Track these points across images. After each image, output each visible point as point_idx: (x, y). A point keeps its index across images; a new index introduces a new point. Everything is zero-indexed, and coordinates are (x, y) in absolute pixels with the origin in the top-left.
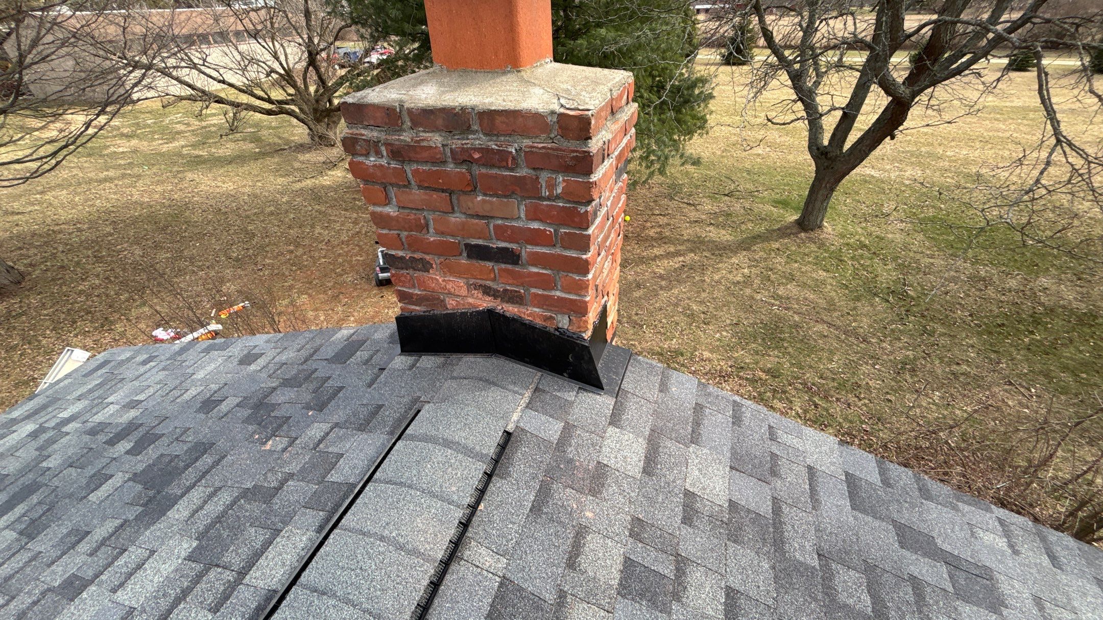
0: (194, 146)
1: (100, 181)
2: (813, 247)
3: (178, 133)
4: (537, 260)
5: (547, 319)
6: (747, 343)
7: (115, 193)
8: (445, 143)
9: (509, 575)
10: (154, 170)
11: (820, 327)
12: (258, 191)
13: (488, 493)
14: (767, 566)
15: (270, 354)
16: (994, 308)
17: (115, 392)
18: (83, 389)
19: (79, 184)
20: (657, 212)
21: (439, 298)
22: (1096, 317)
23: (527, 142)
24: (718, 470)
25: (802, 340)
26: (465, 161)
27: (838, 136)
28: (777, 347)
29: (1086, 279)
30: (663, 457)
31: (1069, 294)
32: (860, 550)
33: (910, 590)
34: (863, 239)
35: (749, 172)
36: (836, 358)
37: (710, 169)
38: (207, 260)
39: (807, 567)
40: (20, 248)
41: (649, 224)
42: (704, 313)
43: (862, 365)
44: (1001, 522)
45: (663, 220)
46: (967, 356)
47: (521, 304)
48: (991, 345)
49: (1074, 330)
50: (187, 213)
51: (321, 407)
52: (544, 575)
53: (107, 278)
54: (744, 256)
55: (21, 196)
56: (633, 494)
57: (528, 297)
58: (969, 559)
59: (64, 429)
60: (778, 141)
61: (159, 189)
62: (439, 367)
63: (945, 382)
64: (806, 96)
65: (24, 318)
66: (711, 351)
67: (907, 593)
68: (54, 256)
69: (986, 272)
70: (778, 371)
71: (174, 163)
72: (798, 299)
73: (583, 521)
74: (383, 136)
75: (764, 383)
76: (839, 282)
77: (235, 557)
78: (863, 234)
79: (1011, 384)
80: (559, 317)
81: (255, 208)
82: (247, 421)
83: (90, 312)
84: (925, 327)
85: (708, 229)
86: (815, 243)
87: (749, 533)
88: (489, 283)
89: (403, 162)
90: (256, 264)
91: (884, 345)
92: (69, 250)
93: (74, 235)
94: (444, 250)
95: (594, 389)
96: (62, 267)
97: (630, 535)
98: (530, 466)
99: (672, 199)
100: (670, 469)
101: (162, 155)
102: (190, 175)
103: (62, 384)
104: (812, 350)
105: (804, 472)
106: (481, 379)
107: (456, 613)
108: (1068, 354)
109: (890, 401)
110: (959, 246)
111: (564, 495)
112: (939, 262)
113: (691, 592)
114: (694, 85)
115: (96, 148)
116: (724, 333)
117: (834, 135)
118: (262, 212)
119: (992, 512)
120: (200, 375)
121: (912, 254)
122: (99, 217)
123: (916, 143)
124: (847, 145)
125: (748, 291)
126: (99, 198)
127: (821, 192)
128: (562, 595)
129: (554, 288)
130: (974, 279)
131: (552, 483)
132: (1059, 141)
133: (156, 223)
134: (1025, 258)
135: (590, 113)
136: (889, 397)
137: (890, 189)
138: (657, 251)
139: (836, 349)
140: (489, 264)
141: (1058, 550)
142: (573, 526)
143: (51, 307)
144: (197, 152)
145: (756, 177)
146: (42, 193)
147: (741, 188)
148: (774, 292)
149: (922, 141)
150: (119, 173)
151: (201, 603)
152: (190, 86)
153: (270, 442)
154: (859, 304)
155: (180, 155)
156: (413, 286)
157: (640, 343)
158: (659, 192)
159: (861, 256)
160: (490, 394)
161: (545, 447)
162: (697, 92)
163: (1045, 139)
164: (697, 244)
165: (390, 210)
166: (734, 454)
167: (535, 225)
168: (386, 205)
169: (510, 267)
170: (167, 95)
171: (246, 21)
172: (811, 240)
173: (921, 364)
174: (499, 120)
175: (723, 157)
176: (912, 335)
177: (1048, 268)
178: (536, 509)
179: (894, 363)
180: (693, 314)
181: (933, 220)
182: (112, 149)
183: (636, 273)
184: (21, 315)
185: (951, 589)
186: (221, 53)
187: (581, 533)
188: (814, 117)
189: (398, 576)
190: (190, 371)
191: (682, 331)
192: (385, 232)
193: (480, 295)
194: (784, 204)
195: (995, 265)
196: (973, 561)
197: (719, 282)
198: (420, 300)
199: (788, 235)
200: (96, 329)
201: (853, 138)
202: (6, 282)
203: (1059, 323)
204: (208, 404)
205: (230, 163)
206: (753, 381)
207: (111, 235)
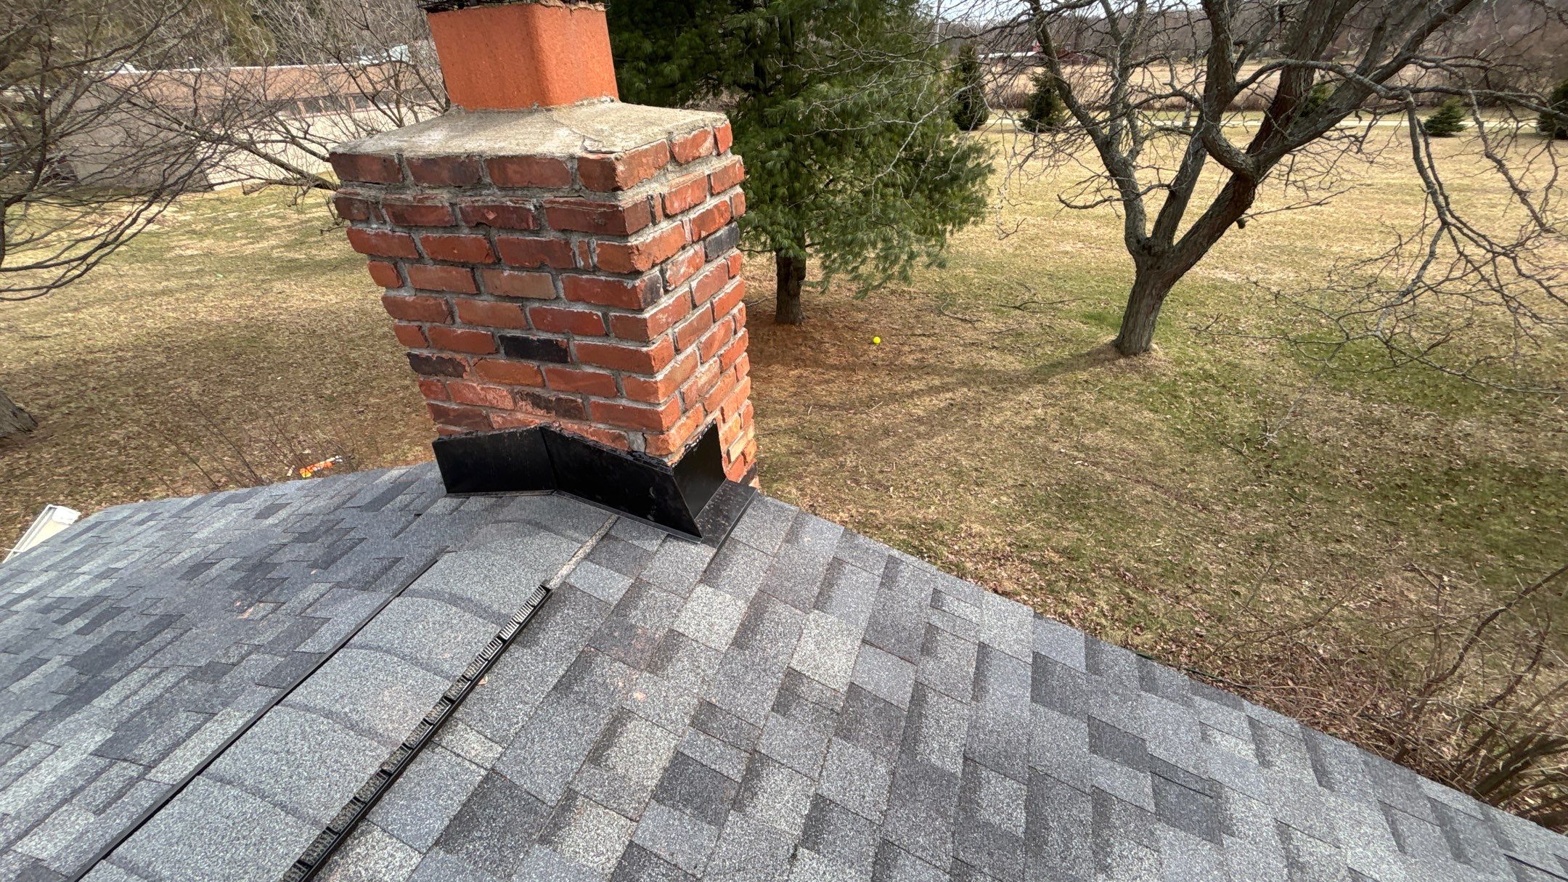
0: (288, 247)
1: (156, 295)
2: (1136, 378)
3: (269, 229)
4: (591, 356)
5: (619, 438)
6: (1035, 512)
7: (174, 310)
8: (454, 201)
9: (500, 767)
10: (232, 278)
11: (1141, 490)
12: (369, 306)
13: (499, 665)
14: (883, 771)
15: (296, 504)
16: (1393, 462)
17: (93, 559)
18: (57, 558)
19: (128, 298)
20: (919, 332)
21: (480, 415)
22: (1540, 475)
23: (548, 196)
24: (844, 644)
25: (1115, 508)
26: (478, 224)
27: (1165, 223)
28: (1078, 518)
29: (1526, 422)
30: (767, 625)
31: (1502, 443)
32: (1030, 754)
33: (1089, 807)
34: (1208, 367)
35: (1051, 277)
36: (1162, 533)
37: (996, 273)
38: (290, 399)
39: (943, 774)
40: (37, 385)
41: (906, 348)
42: (976, 470)
43: (1199, 543)
44: (1252, 722)
45: (926, 343)
46: (1351, 529)
47: (581, 419)
48: (1386, 515)
49: (1507, 491)
50: (269, 337)
51: (327, 563)
52: (551, 770)
53: (150, 425)
54: (1038, 392)
55: (46, 315)
56: (710, 672)
57: (589, 410)
58: (1191, 769)
59: (13, 608)
60: (1094, 234)
61: (235, 303)
62: (486, 510)
63: (1320, 566)
64: (1119, 170)
65: (31, 479)
66: (984, 524)
67: (1085, 811)
68: (81, 395)
69: (1383, 411)
70: (1077, 550)
71: (259, 270)
72: (1111, 451)
73: (628, 705)
74: (381, 195)
75: (1056, 568)
76: (1171, 426)
77: (146, 751)
78: (1208, 360)
79: (1414, 570)
80: (632, 436)
81: (363, 328)
82: (235, 586)
83: (122, 471)
84: (1292, 489)
85: (988, 355)
86: (1139, 372)
87: (870, 726)
88: (538, 391)
89: (410, 228)
90: (356, 405)
91: (1233, 514)
92: (103, 387)
93: (112, 367)
94: (476, 346)
95: (680, 534)
96: (91, 409)
97: (692, 724)
98: (569, 633)
99: (941, 313)
100: (774, 641)
101: (244, 259)
102: (278, 286)
103: (34, 554)
104: (1129, 521)
105: (973, 650)
106: (529, 523)
107: (411, 813)
108: (1498, 528)
109: (1237, 593)
110: (1345, 375)
111: (610, 671)
112: (1315, 398)
113: (762, 799)
114: (964, 157)
115: (156, 250)
116: (1004, 499)
117: (1159, 223)
118: (372, 334)
119: (1242, 709)
120: (200, 535)
121: (1276, 388)
122: (149, 343)
123: (1288, 235)
124: (1179, 236)
125: (1041, 440)
126: (152, 317)
127: (1144, 302)
128: (570, 795)
129: (617, 394)
130: (1365, 422)
131: (597, 655)
132: (1445, 224)
133: (225, 349)
134: (1439, 392)
135: (612, 156)
136: (1235, 587)
137: (1250, 298)
138: (916, 385)
139: (1165, 520)
140: (534, 364)
141: (1332, 763)
142: (612, 710)
143: (69, 464)
144: (292, 255)
145: (1060, 283)
146: (75, 310)
147: (1039, 298)
148: (1078, 441)
149: (1297, 232)
150: (182, 283)
151: (89, 804)
152: (282, 165)
153: (251, 610)
154: (1199, 457)
155: (268, 259)
156: (448, 399)
157: (883, 512)
158: (924, 304)
159: (1205, 390)
160: (537, 541)
161: (599, 609)
162: (970, 164)
163: (1427, 221)
164: (973, 375)
165: (406, 294)
166: (873, 623)
167: (579, 308)
168: (400, 287)
169: (559, 367)
170: (252, 177)
171: (362, 79)
172: (1134, 368)
173: (1285, 541)
174: (511, 169)
175: (1016, 256)
176: (1272, 500)
177: (1472, 407)
178: (563, 687)
179: (1247, 538)
180: (960, 472)
181: (1308, 341)
182: (178, 251)
183: (884, 414)
184: (25, 475)
185: (1152, 808)
186: (330, 123)
187: (620, 719)
188: (1131, 198)
189: (336, 761)
190: (192, 530)
191: (944, 494)
192: (404, 323)
193: (529, 408)
194: (1099, 319)
195: (1395, 402)
196: (1195, 772)
197: (1000, 427)
198: (458, 418)
199: (1101, 362)
200: (127, 492)
201: (1184, 227)
202: (12, 430)
203: (1485, 482)
204: (196, 569)
205: (336, 268)
206: (1041, 565)
207: (162, 365)
